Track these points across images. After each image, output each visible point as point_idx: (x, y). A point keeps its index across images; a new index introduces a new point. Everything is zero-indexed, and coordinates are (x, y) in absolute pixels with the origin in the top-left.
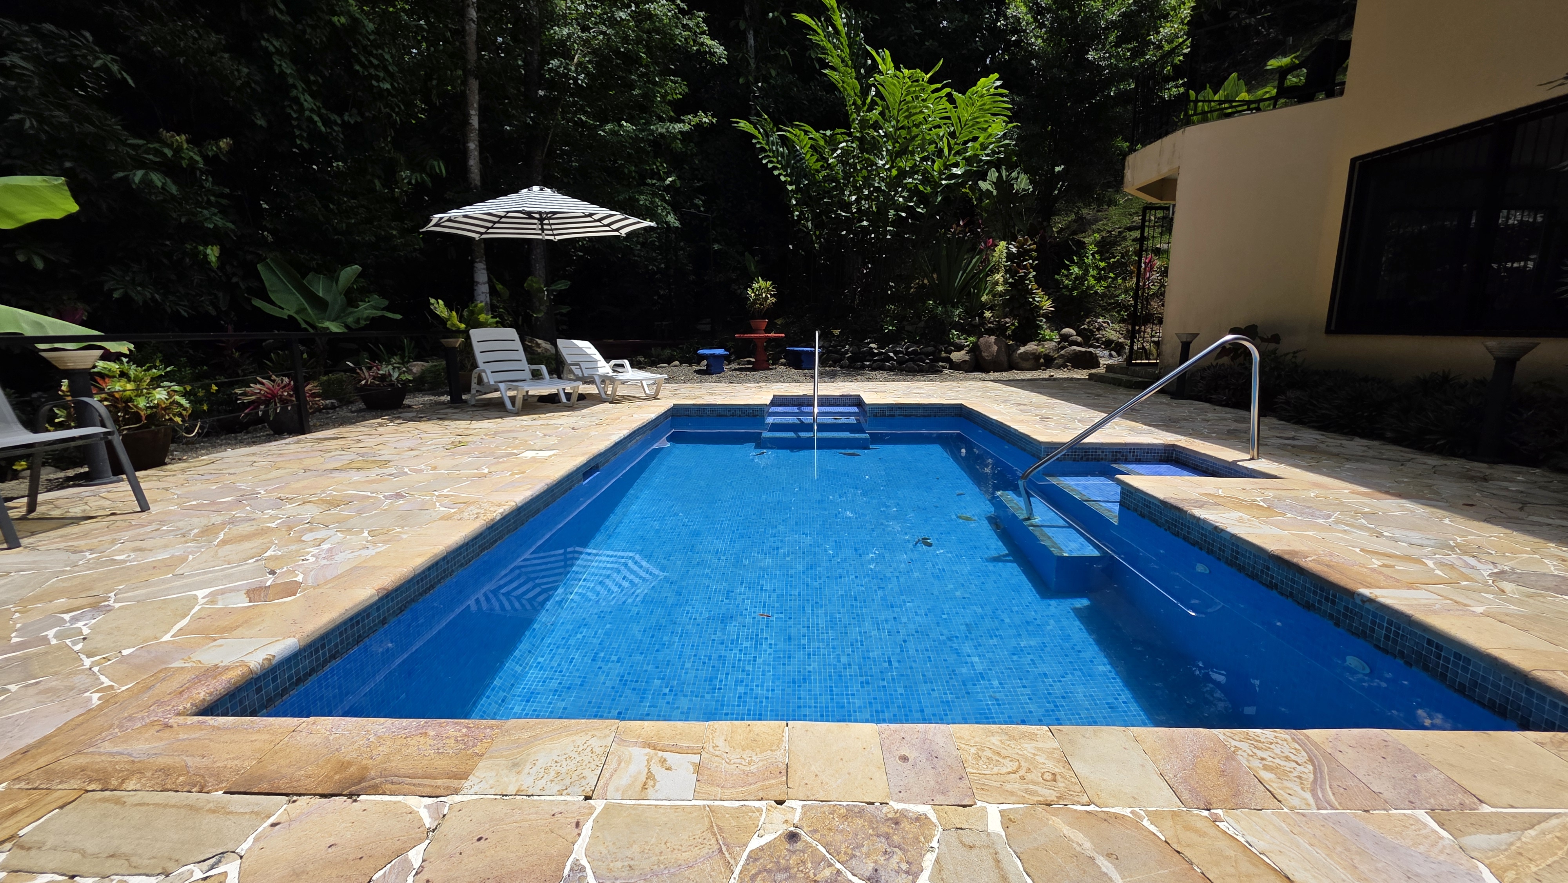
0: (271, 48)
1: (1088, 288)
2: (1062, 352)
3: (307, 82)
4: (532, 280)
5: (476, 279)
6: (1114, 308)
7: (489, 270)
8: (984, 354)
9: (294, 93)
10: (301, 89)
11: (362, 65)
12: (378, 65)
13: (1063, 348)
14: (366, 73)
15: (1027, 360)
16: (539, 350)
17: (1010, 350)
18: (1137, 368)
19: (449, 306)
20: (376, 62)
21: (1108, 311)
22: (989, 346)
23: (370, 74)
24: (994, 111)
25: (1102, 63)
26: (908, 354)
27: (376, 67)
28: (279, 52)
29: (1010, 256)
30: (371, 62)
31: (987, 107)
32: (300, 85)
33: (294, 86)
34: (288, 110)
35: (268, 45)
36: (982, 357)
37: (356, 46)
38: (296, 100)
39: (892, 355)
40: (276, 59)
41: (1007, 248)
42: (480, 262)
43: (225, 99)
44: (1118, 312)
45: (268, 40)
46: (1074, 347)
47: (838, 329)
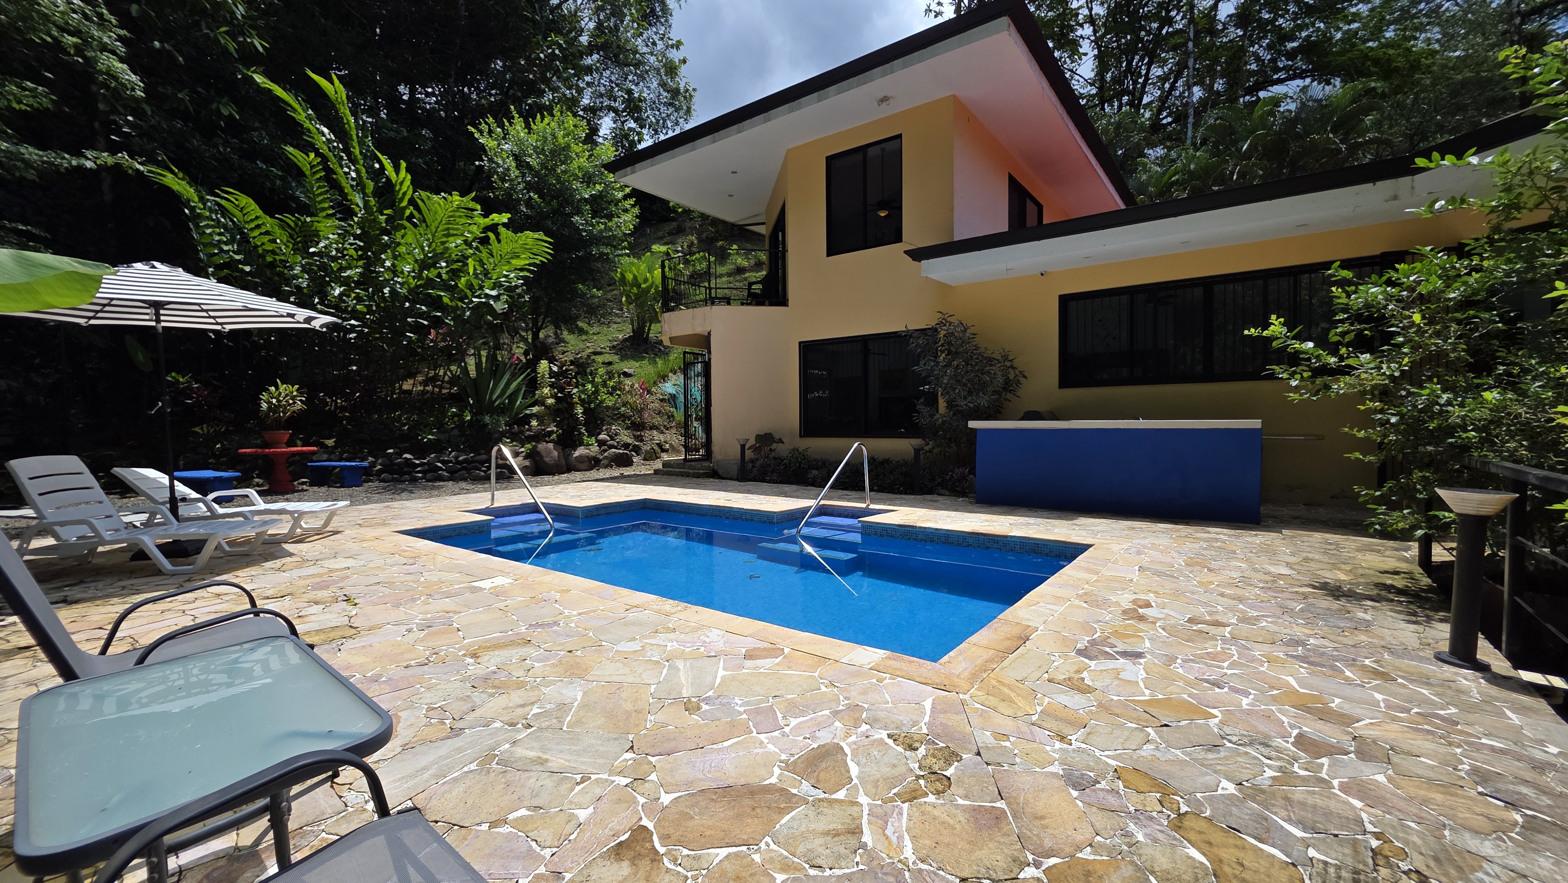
1: (602, 402)
2: (606, 454)
6: (619, 418)
8: (547, 459)
13: (605, 451)
15: (583, 462)
17: (567, 457)
18: (693, 463)
21: (615, 420)
22: (549, 452)
24: (535, 251)
25: (581, 227)
26: (458, 463)
29: (552, 374)
31: (528, 247)
36: (545, 462)
39: (439, 464)
41: (550, 368)
44: (623, 421)
46: (614, 450)
47: (329, 439)
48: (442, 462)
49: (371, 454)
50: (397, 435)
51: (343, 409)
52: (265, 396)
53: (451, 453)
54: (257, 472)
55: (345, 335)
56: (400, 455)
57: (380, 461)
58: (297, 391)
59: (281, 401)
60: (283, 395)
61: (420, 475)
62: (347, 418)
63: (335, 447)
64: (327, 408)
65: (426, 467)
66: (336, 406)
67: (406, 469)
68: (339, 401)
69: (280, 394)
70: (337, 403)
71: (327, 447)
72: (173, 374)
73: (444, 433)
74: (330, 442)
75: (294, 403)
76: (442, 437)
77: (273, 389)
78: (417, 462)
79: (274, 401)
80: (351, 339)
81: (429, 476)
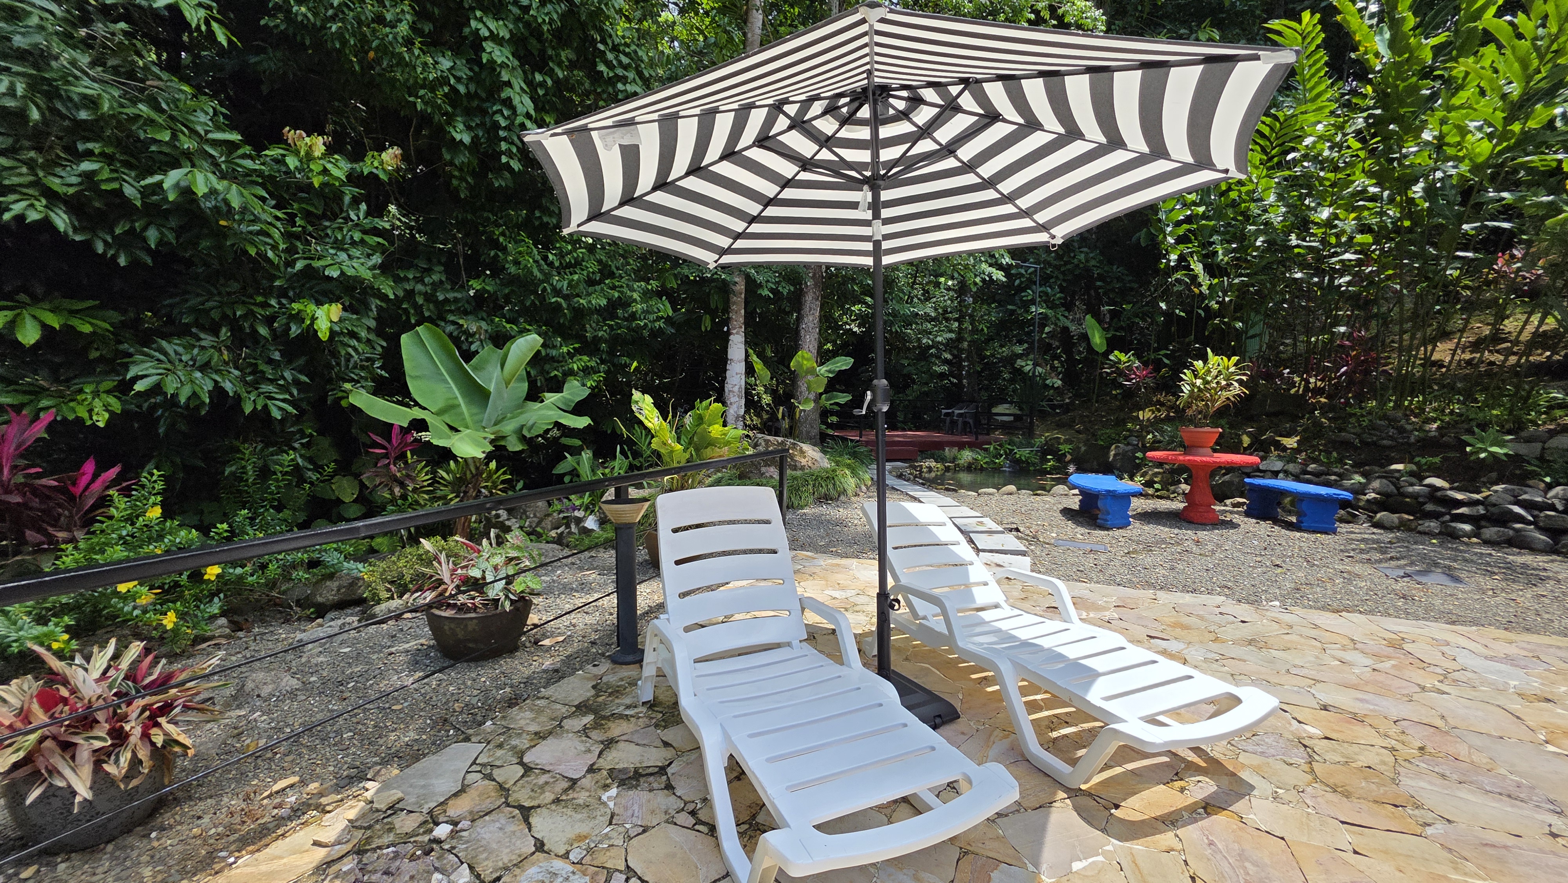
0: (485, 33)
3: (530, 83)
4: (803, 357)
5: (729, 357)
7: (749, 343)
9: (506, 93)
10: (517, 89)
11: (610, 66)
12: (629, 65)
14: (611, 74)
16: (804, 462)
19: (661, 407)
20: (625, 60)
23: (616, 75)
27: (626, 67)
28: (494, 37)
30: (620, 62)
32: (518, 83)
33: (509, 84)
34: (498, 118)
35: (480, 26)
37: (603, 41)
38: (508, 103)
40: (488, 46)
42: (737, 333)
43: (412, 99)
45: (480, 20)
47: (1288, 435)
48: (1528, 505)
49: (1358, 466)
50: (1412, 439)
51: (1318, 391)
52: (1187, 375)
53: (1550, 487)
54: (1185, 476)
55: (1332, 280)
56: (1419, 476)
57: (1376, 484)
58: (1235, 365)
59: (1208, 382)
60: (1214, 373)
61: (1467, 527)
62: (1322, 407)
63: (1297, 451)
64: (1293, 391)
65: (1481, 510)
66: (1307, 388)
67: (1429, 507)
68: (1312, 380)
69: (1209, 371)
70: (1308, 382)
71: (1285, 449)
72: (1116, 352)
73: (1528, 440)
74: (1291, 442)
75: (1229, 385)
76: (1523, 449)
77: (1199, 364)
78: (1459, 496)
79: (1199, 382)
80: (1340, 286)
81: (1490, 532)
